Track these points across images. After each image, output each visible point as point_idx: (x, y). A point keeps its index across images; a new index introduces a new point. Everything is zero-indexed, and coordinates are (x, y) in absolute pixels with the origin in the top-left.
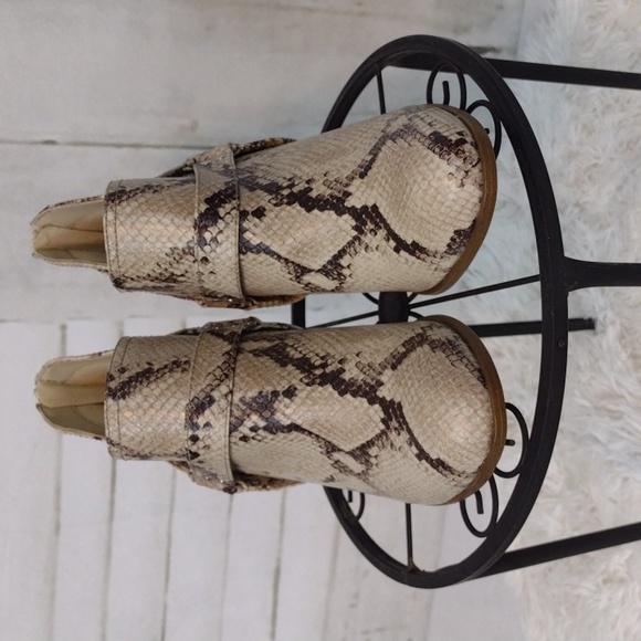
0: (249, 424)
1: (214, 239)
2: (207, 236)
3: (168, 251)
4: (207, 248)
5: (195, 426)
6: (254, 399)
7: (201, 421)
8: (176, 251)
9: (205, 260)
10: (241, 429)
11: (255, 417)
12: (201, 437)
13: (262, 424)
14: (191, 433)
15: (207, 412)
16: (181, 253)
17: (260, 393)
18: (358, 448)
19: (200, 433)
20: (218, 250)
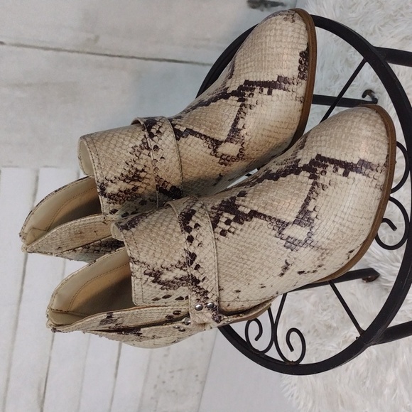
0: (223, 220)
1: (158, 132)
2: (153, 131)
3: (131, 150)
4: (155, 138)
5: (188, 230)
6: (221, 205)
7: (192, 224)
8: (136, 149)
9: (156, 147)
10: (219, 225)
11: (226, 215)
12: (194, 236)
13: (232, 217)
14: (187, 234)
15: (193, 218)
16: (139, 149)
17: (223, 201)
18: (300, 213)
19: (194, 233)
20: (162, 137)
